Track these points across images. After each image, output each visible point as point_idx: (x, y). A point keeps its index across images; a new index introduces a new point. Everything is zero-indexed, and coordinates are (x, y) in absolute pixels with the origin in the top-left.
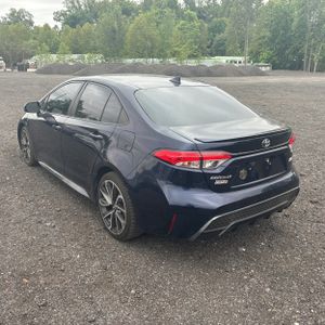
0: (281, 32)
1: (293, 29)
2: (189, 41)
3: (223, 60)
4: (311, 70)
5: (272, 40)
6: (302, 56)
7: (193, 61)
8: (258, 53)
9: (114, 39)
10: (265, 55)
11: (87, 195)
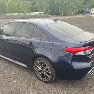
0: (52, 5)
1: (55, 4)
2: (27, 8)
3: (37, 13)
4: (62, 15)
5: (50, 7)
6: (59, 11)
7: (29, 14)
8: (47, 11)
9: (2, 7)
10: (49, 11)
11: (26, 67)
